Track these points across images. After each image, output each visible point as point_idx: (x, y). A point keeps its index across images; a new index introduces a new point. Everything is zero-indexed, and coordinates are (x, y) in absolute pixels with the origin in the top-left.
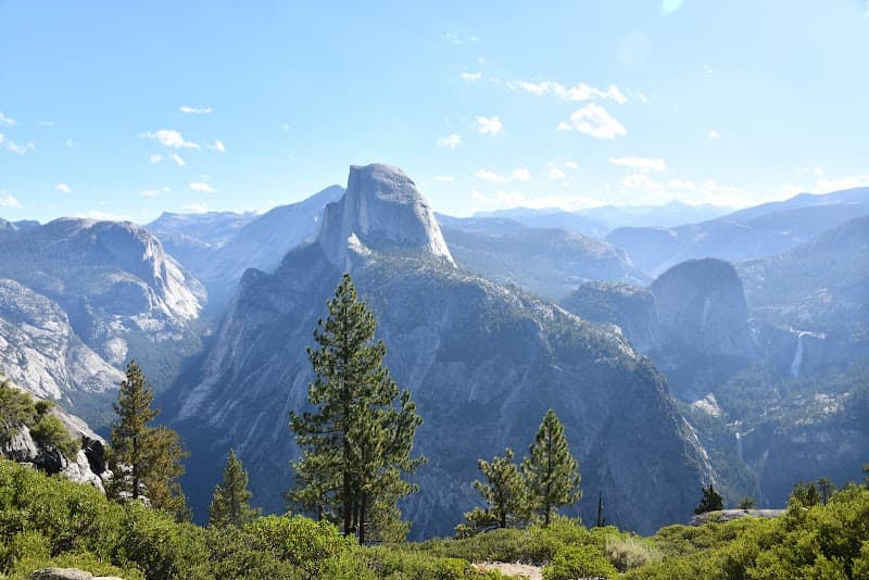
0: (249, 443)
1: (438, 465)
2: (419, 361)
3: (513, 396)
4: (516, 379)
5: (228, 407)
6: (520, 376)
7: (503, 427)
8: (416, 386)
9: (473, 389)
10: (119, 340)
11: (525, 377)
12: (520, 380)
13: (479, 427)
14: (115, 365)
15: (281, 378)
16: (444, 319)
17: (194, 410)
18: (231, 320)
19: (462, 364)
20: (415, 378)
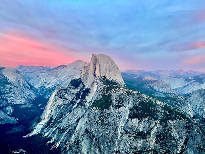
0: (61, 143)
1: (131, 152)
2: (123, 118)
3: (154, 130)
4: (155, 125)
5: (52, 130)
6: (156, 124)
7: (152, 140)
8: (122, 126)
9: (141, 128)
10: (10, 107)
11: (158, 124)
12: (156, 125)
13: (144, 140)
14: (9, 115)
15: (71, 121)
16: (130, 104)
17: (39, 131)
18: (52, 102)
19: (137, 119)
20: (122, 123)
